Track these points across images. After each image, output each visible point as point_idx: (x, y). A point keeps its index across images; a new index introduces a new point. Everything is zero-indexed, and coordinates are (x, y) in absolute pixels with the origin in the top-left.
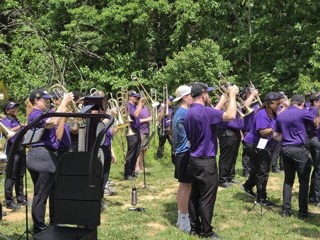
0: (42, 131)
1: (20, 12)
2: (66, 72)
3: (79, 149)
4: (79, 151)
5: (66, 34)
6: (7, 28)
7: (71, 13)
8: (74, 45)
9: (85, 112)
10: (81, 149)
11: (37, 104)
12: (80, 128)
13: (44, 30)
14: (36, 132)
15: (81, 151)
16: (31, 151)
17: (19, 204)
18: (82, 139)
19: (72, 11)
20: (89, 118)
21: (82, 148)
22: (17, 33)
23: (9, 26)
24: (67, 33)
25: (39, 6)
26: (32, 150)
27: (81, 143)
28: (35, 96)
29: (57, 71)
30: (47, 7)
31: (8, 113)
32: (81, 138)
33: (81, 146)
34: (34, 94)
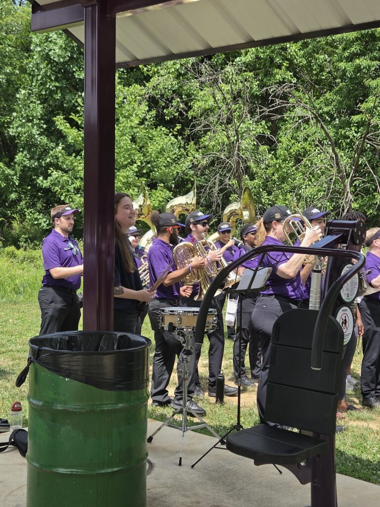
0: (269, 272)
1: (289, 88)
2: (355, 178)
3: (310, 305)
4: (310, 308)
5: (360, 120)
6: (268, 112)
7: (370, 85)
8: (369, 135)
9: (322, 246)
10: (313, 306)
11: (274, 229)
12: (315, 271)
13: (328, 113)
14: (258, 272)
15: (313, 309)
16: (260, 302)
17: (253, 381)
18: (316, 289)
19: (372, 82)
20: (332, 257)
21: (315, 304)
22: (288, 119)
23: (272, 109)
24: (362, 119)
25: (324, 77)
26: (262, 300)
27: (314, 296)
28: (274, 217)
29: (340, 177)
30: (335, 78)
31: (246, 239)
32: (315, 287)
33: (314, 301)
34: (271, 214)
